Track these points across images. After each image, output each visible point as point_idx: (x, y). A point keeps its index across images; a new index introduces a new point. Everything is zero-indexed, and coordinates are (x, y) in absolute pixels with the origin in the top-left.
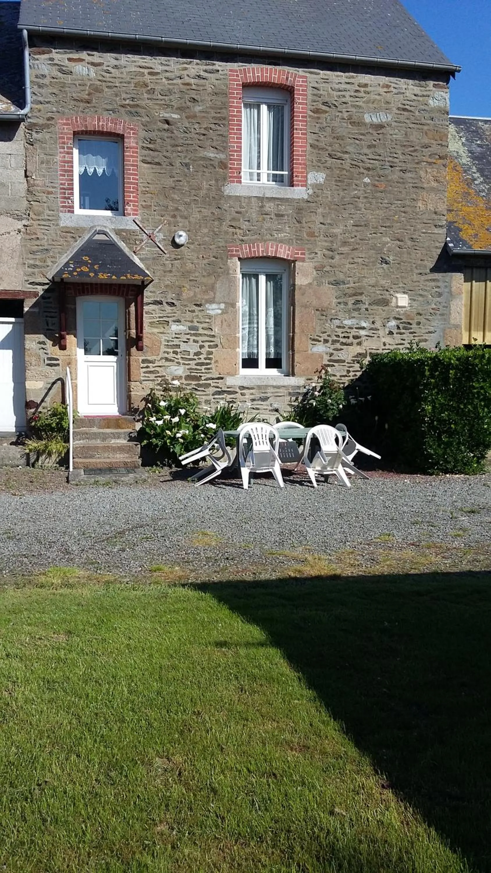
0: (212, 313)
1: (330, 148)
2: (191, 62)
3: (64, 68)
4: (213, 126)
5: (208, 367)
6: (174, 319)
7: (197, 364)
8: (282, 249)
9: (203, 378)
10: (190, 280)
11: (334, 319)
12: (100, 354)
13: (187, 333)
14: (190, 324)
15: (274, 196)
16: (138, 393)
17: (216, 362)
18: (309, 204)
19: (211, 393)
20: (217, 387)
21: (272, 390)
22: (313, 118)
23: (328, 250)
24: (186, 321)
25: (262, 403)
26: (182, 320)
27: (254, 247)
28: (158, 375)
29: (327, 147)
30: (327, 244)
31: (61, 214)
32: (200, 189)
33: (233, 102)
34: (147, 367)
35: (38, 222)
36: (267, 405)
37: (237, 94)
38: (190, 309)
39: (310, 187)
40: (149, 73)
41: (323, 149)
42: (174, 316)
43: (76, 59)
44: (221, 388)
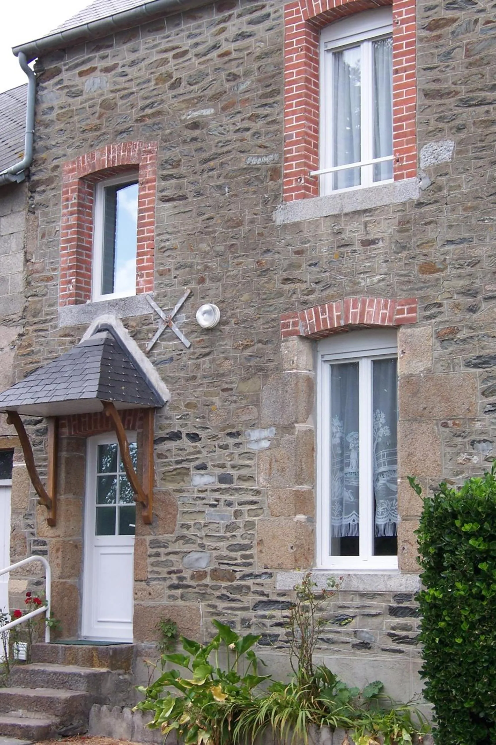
0: (254, 447)
1: (463, 87)
2: (230, 16)
3: (73, 89)
4: (261, 111)
5: (248, 552)
6: (197, 463)
7: (231, 548)
8: (372, 307)
9: (238, 575)
10: (223, 390)
11: (479, 442)
12: (114, 534)
13: (215, 488)
14: (220, 471)
15: (358, 209)
16: (142, 603)
17: (261, 542)
18: (423, 210)
19: (251, 605)
20: (262, 594)
21: (358, 602)
22: (428, 40)
23: (463, 293)
24: (214, 466)
25: (339, 629)
26: (209, 465)
27: (324, 312)
28: (172, 569)
29: (458, 88)
30: (461, 283)
31: (60, 309)
32: (239, 224)
33: (291, 59)
34: (158, 555)
35: (35, 327)
36: (348, 634)
37: (298, 42)
38: (221, 444)
39: (424, 175)
40: (175, 57)
41: (449, 94)
42: (197, 458)
43: (87, 70)
44: (267, 596)
